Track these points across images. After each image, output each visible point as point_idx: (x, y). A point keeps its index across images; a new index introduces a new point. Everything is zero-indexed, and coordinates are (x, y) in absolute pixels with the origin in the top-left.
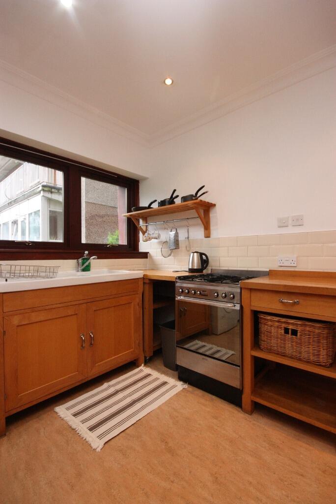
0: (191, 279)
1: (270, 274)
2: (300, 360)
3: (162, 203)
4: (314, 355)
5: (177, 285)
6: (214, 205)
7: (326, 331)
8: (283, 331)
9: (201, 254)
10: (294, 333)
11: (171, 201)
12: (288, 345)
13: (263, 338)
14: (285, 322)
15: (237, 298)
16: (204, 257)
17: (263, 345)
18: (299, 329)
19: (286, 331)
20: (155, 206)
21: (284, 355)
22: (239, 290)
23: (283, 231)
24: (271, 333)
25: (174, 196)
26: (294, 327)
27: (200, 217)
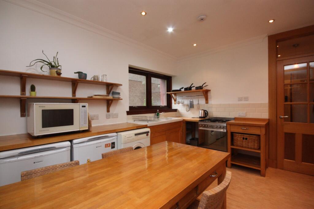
0: (205, 121)
1: (235, 119)
2: (248, 148)
3: (186, 89)
4: (253, 146)
5: (199, 123)
6: (210, 90)
7: (257, 138)
8: (242, 139)
9: (205, 111)
10: (246, 139)
11: (190, 88)
12: (244, 143)
13: (235, 142)
14: (243, 136)
15: (225, 128)
16: (206, 112)
17: (235, 144)
18: (248, 138)
19: (243, 138)
20: (183, 90)
21: (242, 147)
22: (225, 125)
23: (240, 102)
24: (238, 139)
25: (192, 86)
26: (246, 137)
27: (204, 95)
